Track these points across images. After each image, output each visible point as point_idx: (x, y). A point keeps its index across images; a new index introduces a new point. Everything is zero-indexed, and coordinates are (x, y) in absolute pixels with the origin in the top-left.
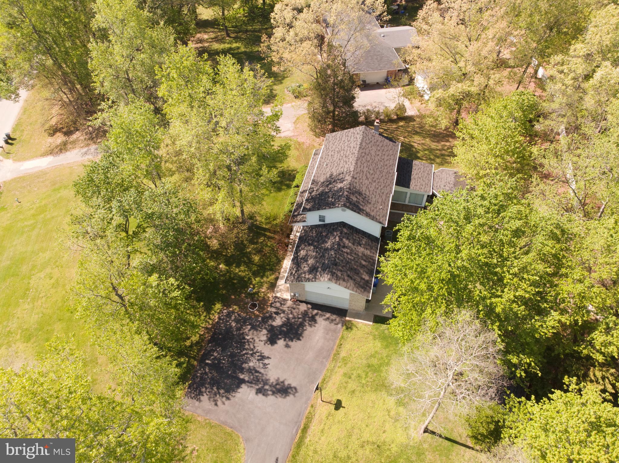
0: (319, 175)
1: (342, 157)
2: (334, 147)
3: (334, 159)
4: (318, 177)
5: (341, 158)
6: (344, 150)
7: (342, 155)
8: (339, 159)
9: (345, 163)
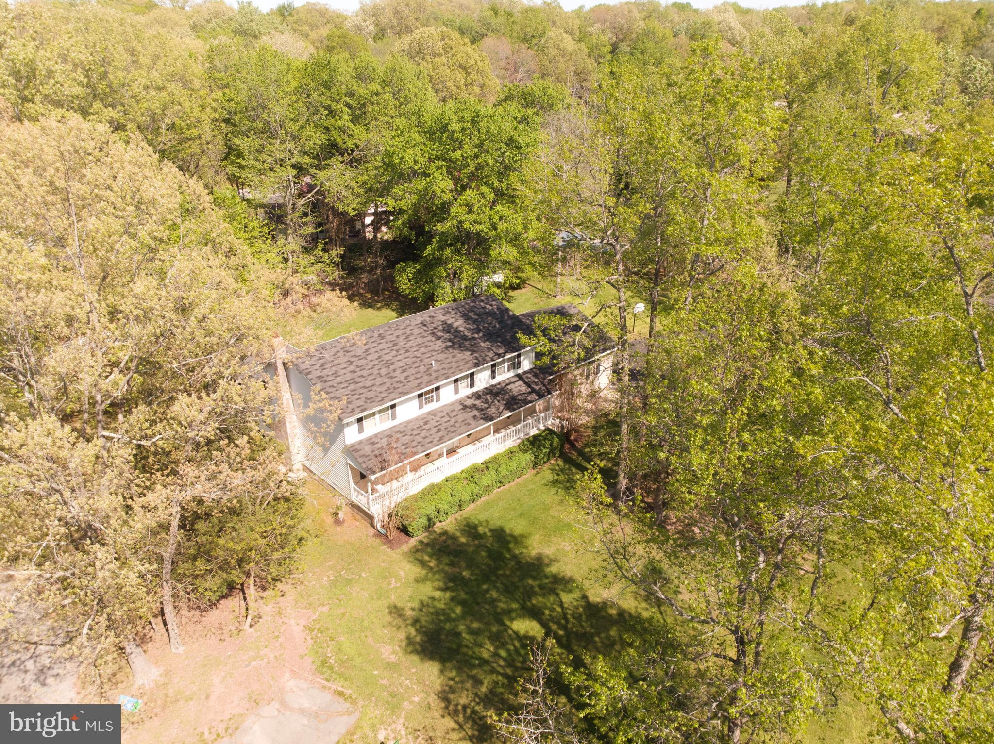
0: (461, 363)
1: (397, 351)
2: (379, 381)
3: (409, 361)
4: (466, 363)
5: (402, 352)
6: (380, 357)
7: (394, 353)
8: (407, 351)
9: (411, 338)
